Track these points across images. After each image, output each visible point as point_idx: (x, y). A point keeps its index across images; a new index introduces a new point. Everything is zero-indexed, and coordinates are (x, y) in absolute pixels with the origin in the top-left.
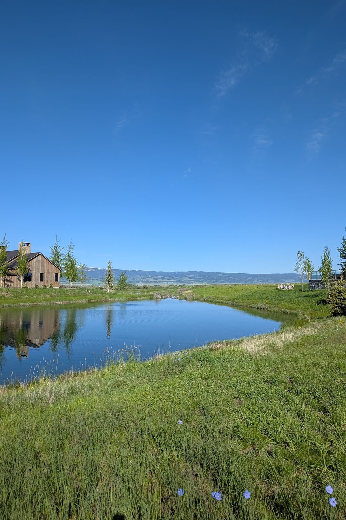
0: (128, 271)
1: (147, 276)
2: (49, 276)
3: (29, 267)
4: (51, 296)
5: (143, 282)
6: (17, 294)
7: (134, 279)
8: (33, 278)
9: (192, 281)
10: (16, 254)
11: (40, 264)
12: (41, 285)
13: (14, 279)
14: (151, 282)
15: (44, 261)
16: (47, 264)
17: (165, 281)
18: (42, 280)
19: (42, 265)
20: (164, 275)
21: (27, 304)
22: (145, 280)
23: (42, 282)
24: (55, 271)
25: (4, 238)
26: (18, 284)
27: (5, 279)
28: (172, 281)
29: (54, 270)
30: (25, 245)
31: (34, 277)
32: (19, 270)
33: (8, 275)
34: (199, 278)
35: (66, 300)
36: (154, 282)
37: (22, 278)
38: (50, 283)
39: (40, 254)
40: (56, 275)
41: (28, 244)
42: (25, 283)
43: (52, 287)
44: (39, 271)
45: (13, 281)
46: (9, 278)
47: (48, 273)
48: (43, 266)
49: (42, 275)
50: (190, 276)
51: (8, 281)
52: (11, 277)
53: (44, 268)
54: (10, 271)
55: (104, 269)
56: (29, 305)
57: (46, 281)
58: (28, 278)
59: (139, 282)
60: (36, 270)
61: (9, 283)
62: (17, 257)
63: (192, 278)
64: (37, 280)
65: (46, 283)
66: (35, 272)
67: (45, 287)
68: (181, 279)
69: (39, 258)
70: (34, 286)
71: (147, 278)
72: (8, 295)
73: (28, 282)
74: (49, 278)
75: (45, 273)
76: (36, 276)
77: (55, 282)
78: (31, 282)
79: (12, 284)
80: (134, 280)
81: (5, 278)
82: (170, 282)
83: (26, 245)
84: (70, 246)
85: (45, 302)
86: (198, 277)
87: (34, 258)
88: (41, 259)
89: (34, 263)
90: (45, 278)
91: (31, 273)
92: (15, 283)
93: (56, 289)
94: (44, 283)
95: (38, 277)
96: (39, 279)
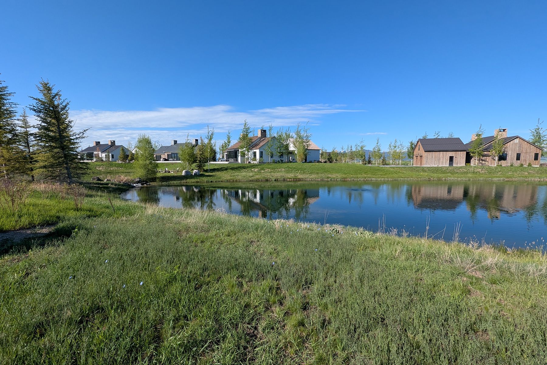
3: (505, 149)
6: (491, 171)
8: (508, 158)
10: (492, 139)
11: (517, 146)
12: (517, 163)
13: (488, 159)
15: (522, 143)
16: (525, 145)
18: (518, 158)
19: (519, 146)
21: (502, 179)
23: (519, 161)
24: (535, 151)
25: (480, 128)
26: (493, 163)
29: (533, 150)
31: (509, 157)
32: (494, 151)
33: (483, 156)
37: (497, 158)
38: (528, 162)
39: (518, 137)
40: (536, 155)
41: (504, 130)
42: (500, 162)
43: (530, 165)
44: (516, 152)
45: (487, 160)
47: (526, 153)
49: (519, 155)
51: (482, 160)
52: (485, 157)
53: (522, 149)
54: (486, 153)
56: (504, 180)
57: (523, 160)
58: (503, 157)
60: (512, 151)
61: (484, 162)
64: (513, 159)
65: (523, 162)
67: (522, 165)
69: (517, 141)
70: (509, 165)
72: (483, 171)
73: (503, 161)
74: (528, 157)
75: (522, 153)
76: (511, 156)
77: (535, 161)
78: (506, 161)
79: (487, 163)
81: (480, 158)
85: (522, 179)
87: (511, 141)
88: (519, 141)
89: (511, 145)
90: (522, 157)
91: (506, 154)
92: (490, 162)
93: (534, 167)
94: (521, 162)
95: (514, 157)
96: (516, 159)
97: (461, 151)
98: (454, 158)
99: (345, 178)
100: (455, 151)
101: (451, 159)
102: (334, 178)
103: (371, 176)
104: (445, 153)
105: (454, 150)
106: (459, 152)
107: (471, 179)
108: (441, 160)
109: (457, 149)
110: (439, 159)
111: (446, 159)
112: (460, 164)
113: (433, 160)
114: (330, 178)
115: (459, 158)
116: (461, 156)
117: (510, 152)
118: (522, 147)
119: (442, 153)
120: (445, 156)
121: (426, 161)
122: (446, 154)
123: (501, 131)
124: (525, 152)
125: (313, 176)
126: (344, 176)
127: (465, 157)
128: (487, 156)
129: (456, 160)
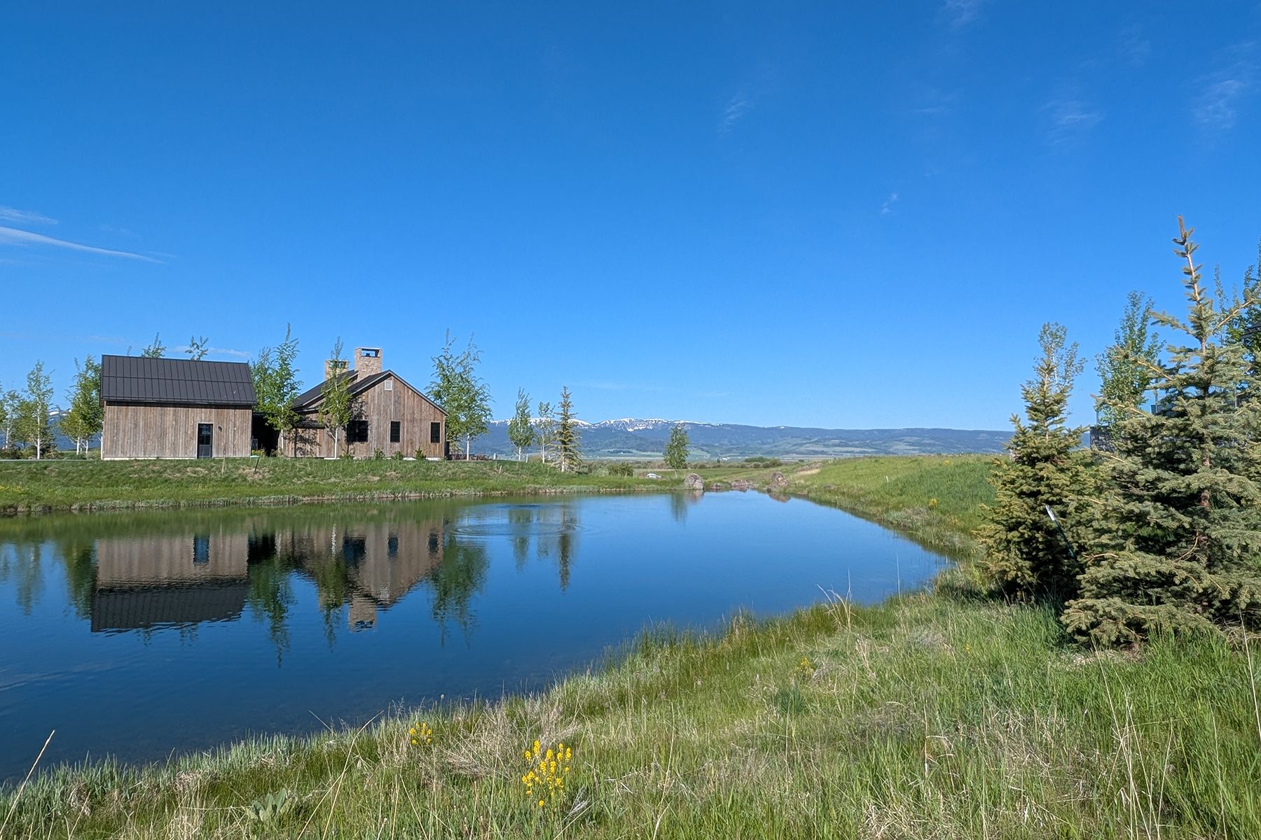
2: (416, 429)
3: (361, 406)
4: (383, 478)
5: (796, 453)
8: (372, 433)
11: (390, 400)
12: (390, 450)
13: (320, 436)
14: (815, 452)
15: (402, 391)
16: (410, 400)
18: (395, 437)
19: (395, 401)
22: (802, 449)
23: (397, 444)
24: (432, 418)
27: (296, 437)
29: (428, 416)
30: (368, 355)
31: (374, 430)
33: (305, 427)
37: (341, 434)
38: (417, 448)
39: (389, 375)
40: (435, 428)
42: (351, 447)
43: (421, 457)
44: (389, 417)
45: (318, 440)
46: (308, 434)
47: (413, 421)
48: (400, 403)
49: (395, 427)
51: (305, 440)
52: (312, 431)
53: (402, 409)
54: (313, 417)
57: (407, 442)
58: (357, 431)
60: (379, 414)
61: (308, 447)
64: (384, 438)
65: (407, 447)
66: (378, 419)
67: (401, 456)
69: (388, 385)
70: (373, 455)
72: (256, 476)
73: (357, 443)
74: (416, 434)
75: (403, 421)
76: (378, 428)
77: (433, 445)
78: (366, 443)
79: (315, 449)
81: (296, 432)
83: (373, 354)
84: (469, 354)
87: (374, 385)
88: (395, 387)
89: (376, 398)
90: (403, 434)
91: (365, 423)
92: (324, 444)
93: (432, 461)
94: (402, 447)
95: (385, 431)
96: (389, 438)
97: (236, 407)
98: (215, 430)
100: (218, 406)
101: (205, 431)
104: (181, 411)
105: (214, 402)
106: (231, 411)
108: (170, 437)
109: (222, 399)
110: (163, 434)
111: (186, 433)
112: (234, 453)
113: (141, 437)
115: (230, 430)
116: (237, 423)
117: (375, 418)
118: (403, 403)
119: (170, 410)
120: (182, 423)
121: (112, 441)
122: (187, 417)
124: (409, 418)
127: (250, 429)
128: (316, 428)
129: (219, 439)
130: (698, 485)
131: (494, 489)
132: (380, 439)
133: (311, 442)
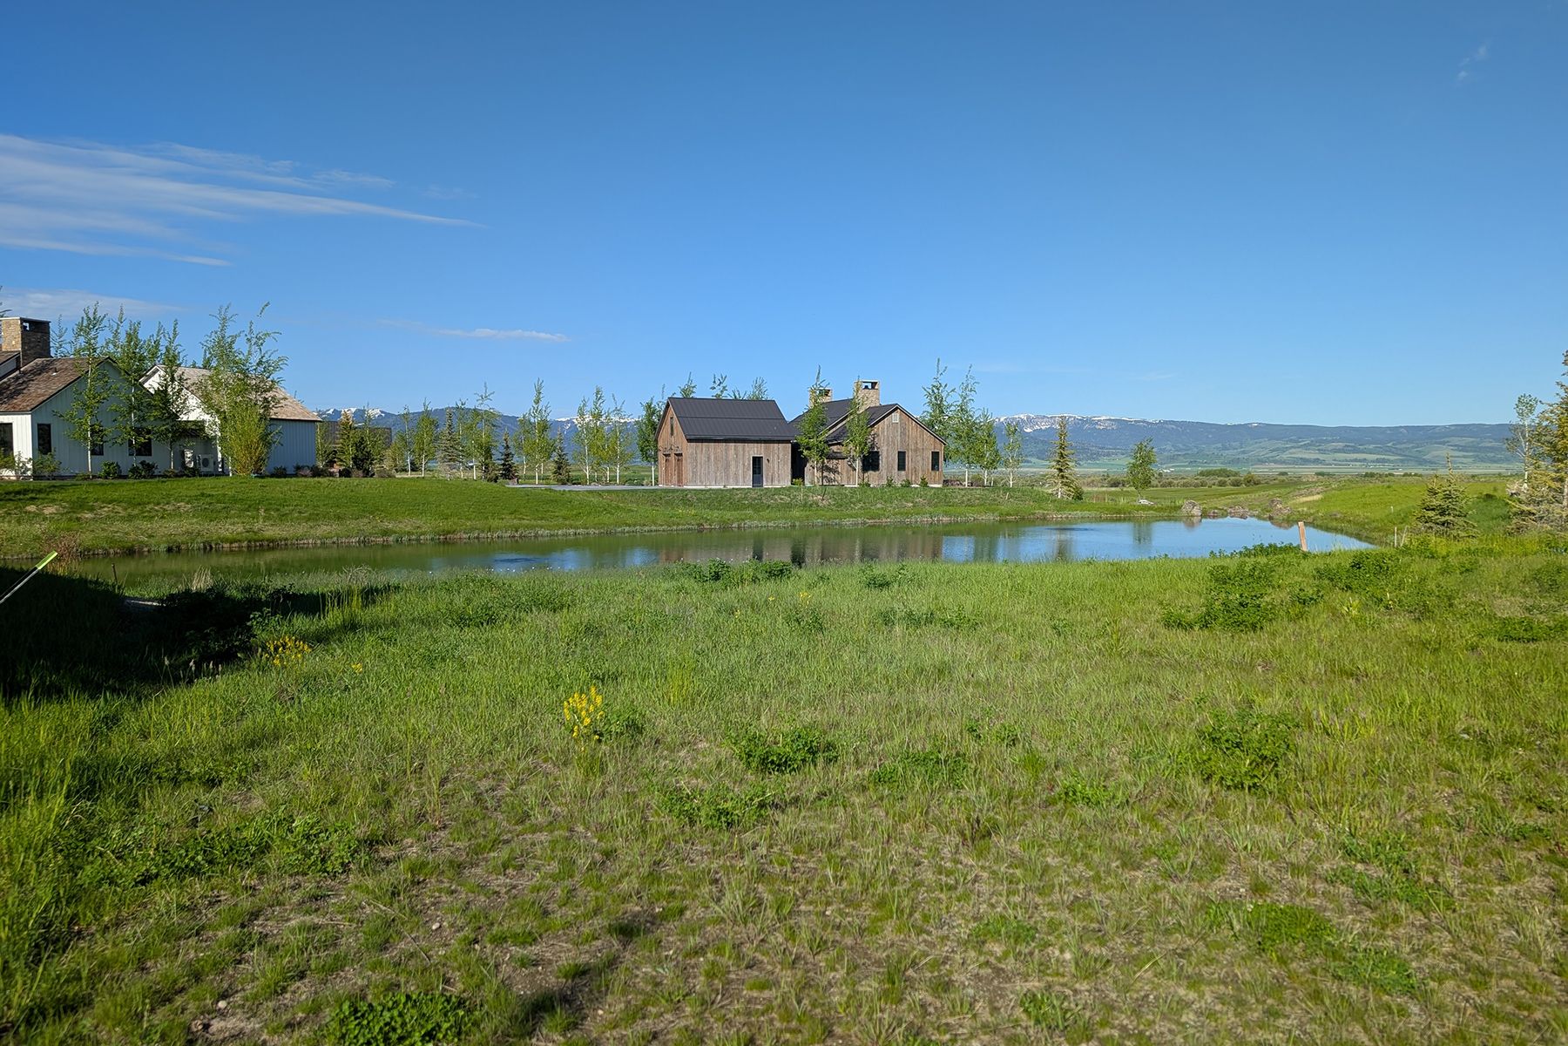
0: (1226, 425)
1: (1291, 441)
2: (919, 458)
3: (873, 438)
4: (915, 504)
5: (1276, 462)
6: (843, 500)
7: (1244, 452)
8: (883, 463)
9: (1465, 457)
10: (847, 405)
11: (898, 432)
12: (899, 478)
13: (842, 465)
14: (1305, 461)
15: (907, 423)
16: (914, 431)
17: (1356, 460)
18: (901, 466)
19: (902, 433)
20: (1353, 439)
21: (860, 520)
22: (1285, 456)
23: (903, 472)
24: (933, 446)
26: (850, 477)
28: (1386, 457)
29: (929, 444)
31: (884, 460)
32: (851, 446)
33: (829, 458)
34: (1492, 449)
35: (946, 514)
36: (1317, 461)
37: (858, 464)
38: (920, 475)
39: (897, 408)
40: (935, 455)
41: (874, 384)
42: (866, 475)
43: (924, 484)
44: (896, 448)
45: (839, 470)
46: (831, 464)
47: (916, 450)
48: (905, 435)
49: (902, 456)
50: (1456, 440)
51: (829, 470)
52: (835, 461)
53: (907, 439)
54: (835, 448)
55: (1148, 423)
56: (865, 523)
57: (911, 469)
58: (871, 461)
59: (1262, 462)
60: (888, 445)
61: (832, 476)
62: (846, 417)
63: (1464, 449)
64: (892, 467)
65: (911, 475)
66: (887, 450)
67: (909, 483)
68: (1420, 452)
69: (895, 418)
70: (885, 482)
71: (1293, 450)
73: (871, 472)
74: (919, 463)
75: (908, 450)
76: (887, 458)
77: (933, 473)
78: (877, 472)
79: (838, 478)
80: (1245, 456)
81: (823, 463)
82: (1378, 461)
84: (967, 386)
85: (899, 518)
86: (1489, 445)
87: (884, 418)
88: (901, 420)
89: (885, 430)
90: (909, 464)
91: (878, 452)
92: (845, 474)
93: (933, 488)
94: (907, 476)
95: (893, 460)
96: (896, 467)
97: (779, 442)
98: (765, 462)
99: (449, 532)
100: (766, 442)
101: (757, 462)
102: (409, 533)
103: (533, 522)
104: (740, 445)
105: (763, 438)
106: (776, 445)
107: (797, 524)
108: (733, 468)
109: (768, 435)
110: (727, 467)
111: (744, 465)
112: (779, 481)
113: (712, 470)
114: (395, 533)
115: (776, 462)
116: (781, 456)
117: (885, 448)
118: (907, 434)
119: (732, 445)
120: (741, 457)
122: (744, 451)
123: (866, 387)
124: (913, 448)
125: (323, 529)
126: (443, 525)
127: (790, 461)
128: (838, 459)
129: (768, 470)
130: (1196, 511)
131: (1007, 515)
132: (889, 470)
133: (835, 471)
